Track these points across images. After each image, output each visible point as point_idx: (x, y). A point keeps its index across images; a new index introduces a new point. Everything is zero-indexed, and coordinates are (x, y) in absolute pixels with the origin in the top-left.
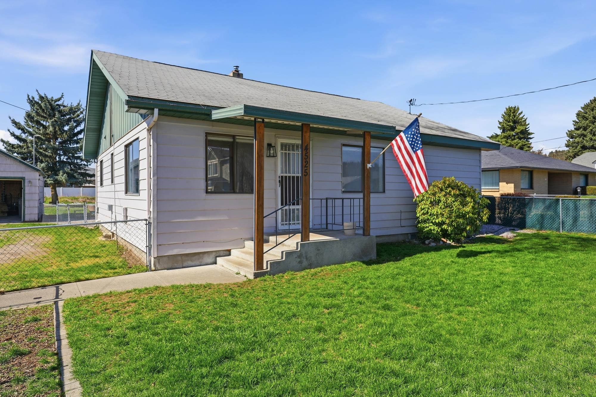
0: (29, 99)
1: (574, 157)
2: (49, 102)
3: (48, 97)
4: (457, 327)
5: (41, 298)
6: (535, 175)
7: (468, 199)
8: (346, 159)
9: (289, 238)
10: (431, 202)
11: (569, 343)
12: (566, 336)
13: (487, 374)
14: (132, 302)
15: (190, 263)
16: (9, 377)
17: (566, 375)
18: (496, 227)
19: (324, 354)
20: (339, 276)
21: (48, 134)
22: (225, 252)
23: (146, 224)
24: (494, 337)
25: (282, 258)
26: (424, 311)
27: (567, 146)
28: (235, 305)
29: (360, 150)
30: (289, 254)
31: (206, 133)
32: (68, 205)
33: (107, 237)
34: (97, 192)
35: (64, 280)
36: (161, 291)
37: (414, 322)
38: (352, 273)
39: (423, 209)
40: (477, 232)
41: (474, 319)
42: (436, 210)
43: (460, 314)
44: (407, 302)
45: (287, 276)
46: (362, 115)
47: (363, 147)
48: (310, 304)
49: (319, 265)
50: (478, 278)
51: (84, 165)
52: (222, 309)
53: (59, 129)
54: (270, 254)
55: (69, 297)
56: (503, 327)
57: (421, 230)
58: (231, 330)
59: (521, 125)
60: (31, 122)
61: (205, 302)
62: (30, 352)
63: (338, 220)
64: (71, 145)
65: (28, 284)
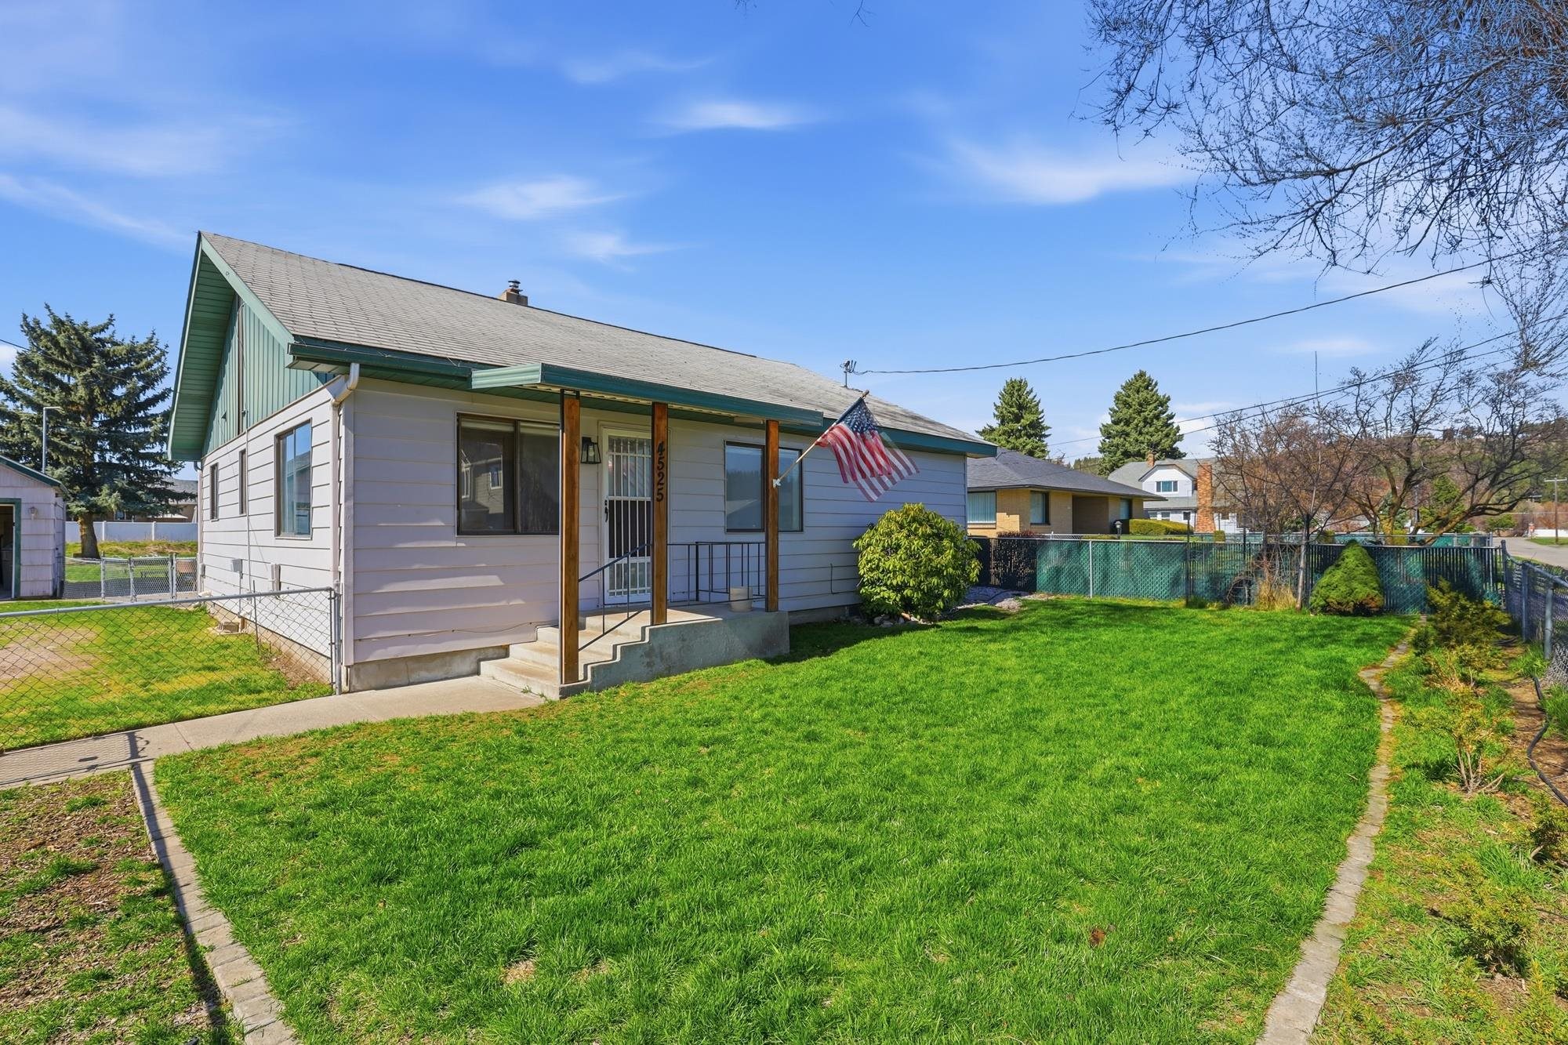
0: (27, 325)
1: (1112, 470)
2: (77, 333)
3: (76, 322)
4: (929, 761)
5: (96, 758)
6: (1053, 500)
7: (945, 542)
8: (731, 466)
9: (629, 618)
10: (884, 549)
11: (1098, 772)
12: (1093, 762)
13: (976, 831)
14: (311, 756)
15: (424, 674)
16: (56, 918)
17: (1091, 820)
18: (990, 591)
19: (706, 824)
20: (723, 687)
21: (73, 403)
22: (497, 651)
23: (330, 599)
24: (987, 773)
25: (614, 657)
26: (875, 738)
27: (1102, 450)
28: (530, 750)
29: (758, 453)
30: (628, 650)
31: (458, 414)
32: (130, 562)
33: (230, 627)
34: (202, 532)
35: (147, 719)
36: (368, 731)
37: (859, 757)
38: (747, 680)
39: (870, 561)
40: (961, 601)
41: (957, 747)
42: (892, 562)
43: (934, 739)
44: (846, 725)
45: (625, 691)
46: (762, 387)
47: (765, 449)
48: (674, 739)
49: (685, 669)
50: (964, 679)
51: (162, 472)
52: (501, 759)
53: (102, 394)
54: (591, 652)
55: (164, 753)
56: (1002, 756)
57: (867, 599)
58: (526, 795)
59: (1031, 413)
60: (31, 375)
61: (466, 748)
62: (96, 868)
63: (719, 582)
64: (130, 429)
65: (59, 731)
